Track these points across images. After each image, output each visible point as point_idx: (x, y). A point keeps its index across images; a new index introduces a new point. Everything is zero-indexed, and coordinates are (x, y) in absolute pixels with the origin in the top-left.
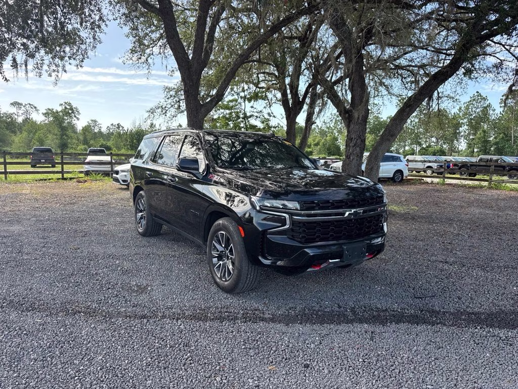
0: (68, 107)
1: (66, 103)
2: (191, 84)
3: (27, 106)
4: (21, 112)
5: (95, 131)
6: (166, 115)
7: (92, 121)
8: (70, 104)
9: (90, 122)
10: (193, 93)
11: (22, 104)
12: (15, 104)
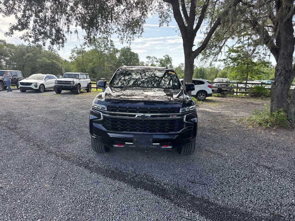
0: (167, 57)
1: (166, 55)
2: (186, 40)
3: (153, 58)
4: (150, 61)
5: (182, 69)
6: (198, 59)
7: (181, 64)
8: (168, 56)
9: (180, 65)
10: (188, 45)
11: (150, 57)
12: (148, 57)
